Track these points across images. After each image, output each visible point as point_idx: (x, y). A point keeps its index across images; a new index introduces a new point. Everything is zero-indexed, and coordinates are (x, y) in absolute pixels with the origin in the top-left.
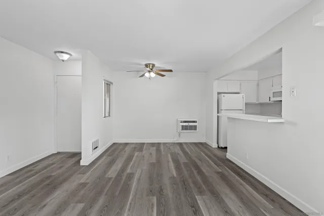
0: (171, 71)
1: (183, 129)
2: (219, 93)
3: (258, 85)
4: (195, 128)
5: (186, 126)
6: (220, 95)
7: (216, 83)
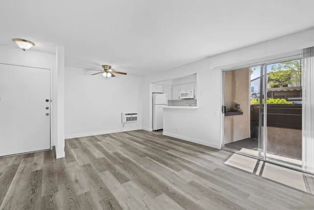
0: (126, 74)
1: (127, 120)
2: (153, 93)
3: (172, 89)
4: (136, 119)
5: (130, 118)
6: (154, 94)
7: (151, 85)
